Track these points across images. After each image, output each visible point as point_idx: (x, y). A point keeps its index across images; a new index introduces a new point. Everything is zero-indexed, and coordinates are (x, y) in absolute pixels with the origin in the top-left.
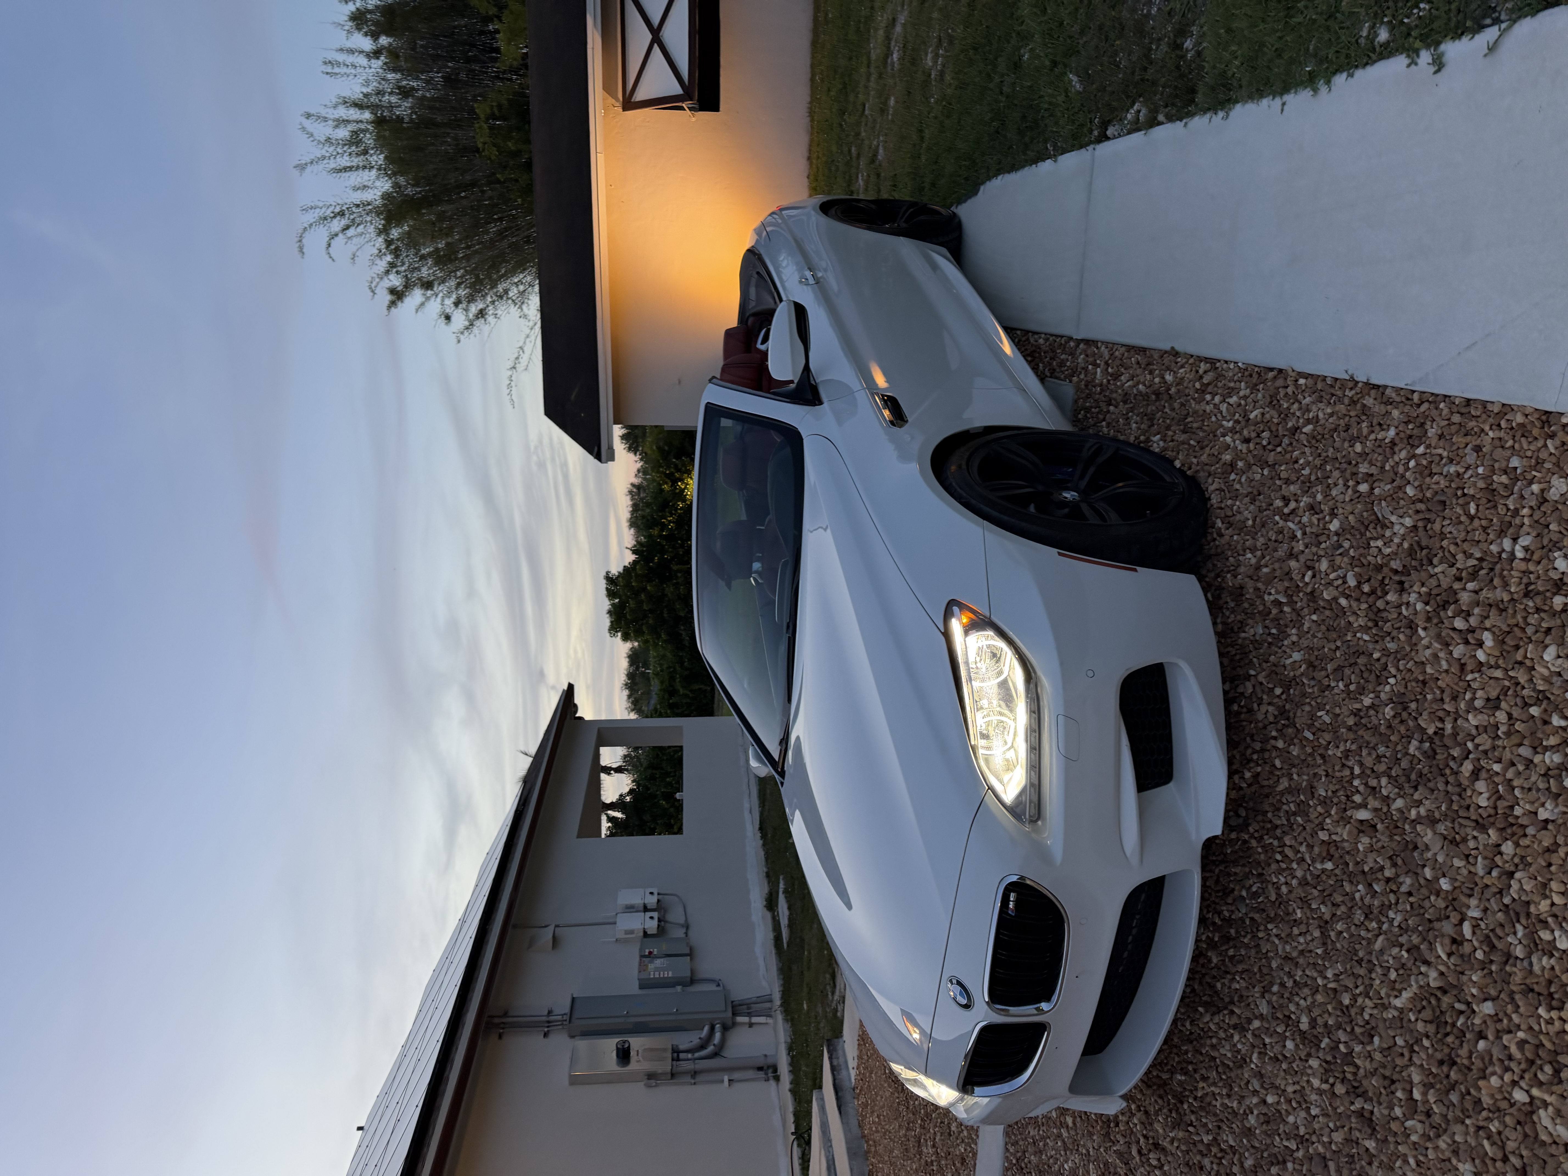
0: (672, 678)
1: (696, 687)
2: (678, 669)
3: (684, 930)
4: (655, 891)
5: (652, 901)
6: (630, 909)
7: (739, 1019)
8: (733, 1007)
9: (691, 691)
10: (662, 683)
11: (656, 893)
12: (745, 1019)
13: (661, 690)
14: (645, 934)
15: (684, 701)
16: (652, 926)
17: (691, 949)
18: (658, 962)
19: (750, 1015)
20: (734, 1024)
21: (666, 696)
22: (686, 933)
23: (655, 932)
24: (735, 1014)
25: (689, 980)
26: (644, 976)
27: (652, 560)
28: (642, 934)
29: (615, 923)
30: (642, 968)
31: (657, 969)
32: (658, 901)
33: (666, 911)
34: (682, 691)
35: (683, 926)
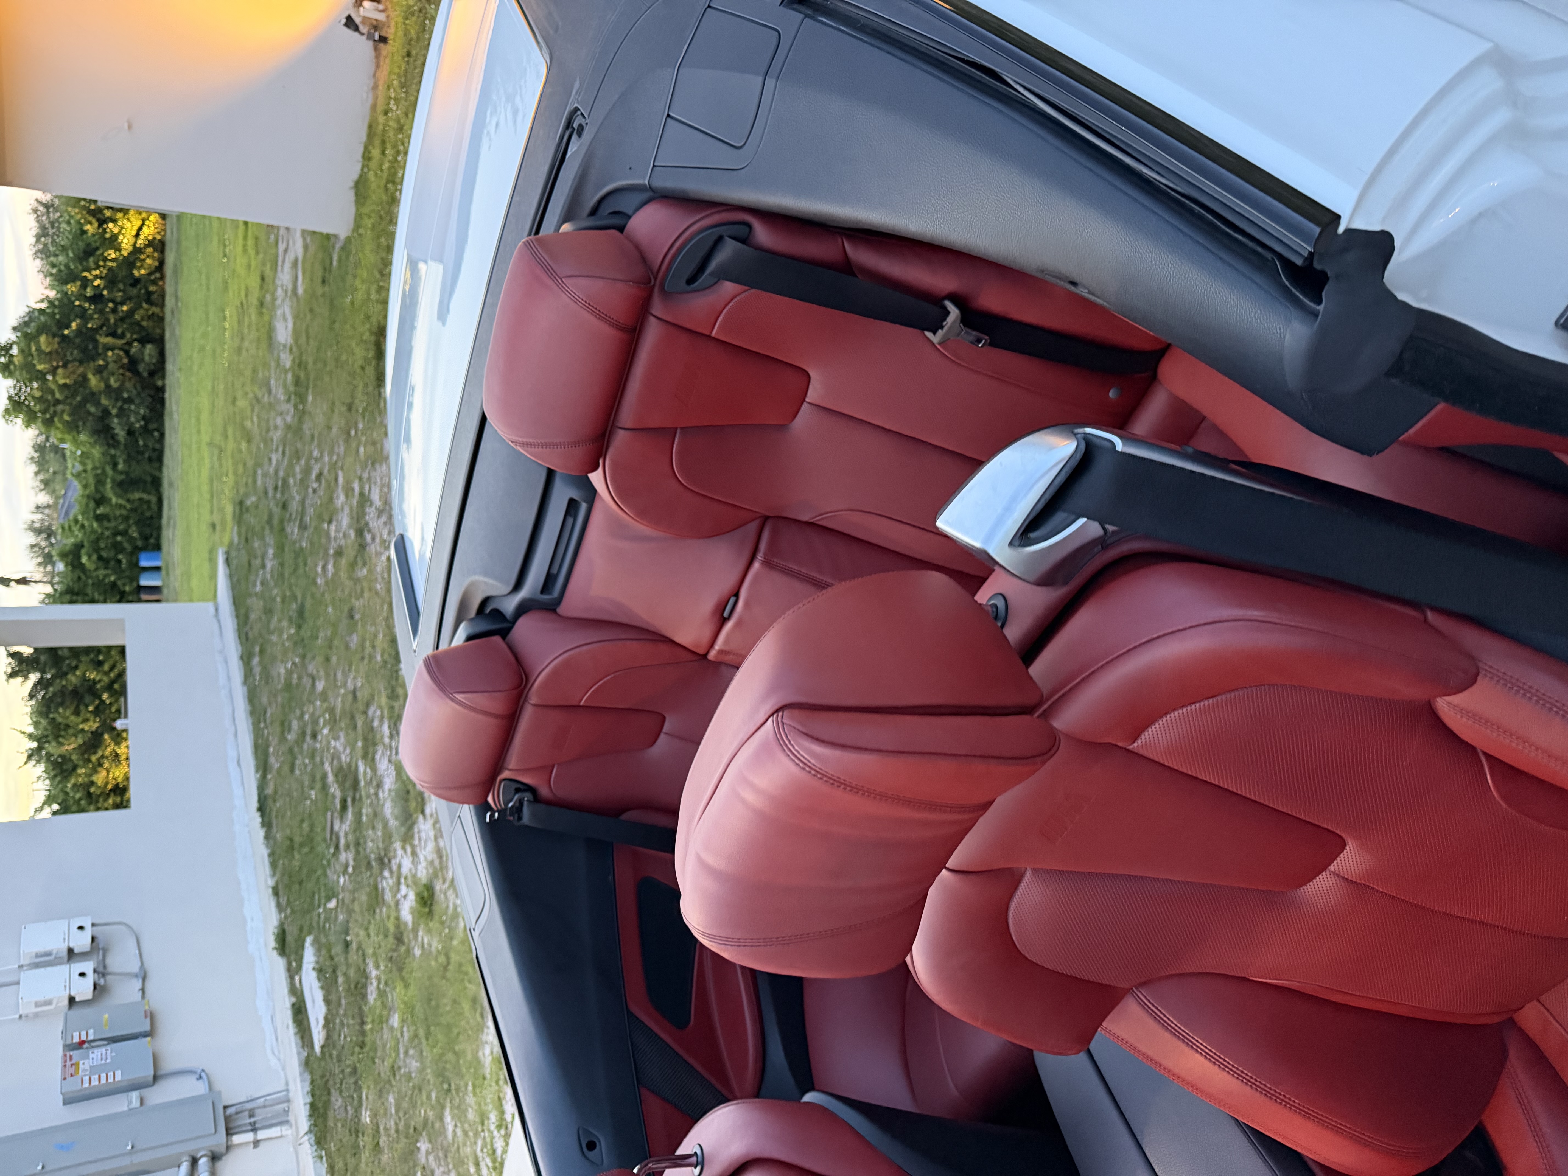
0: (100, 482)
1: (137, 495)
2: (110, 472)
3: (138, 984)
4: (87, 923)
5: (82, 942)
6: (44, 961)
7: (236, 1139)
8: (227, 1119)
9: (128, 501)
10: (85, 487)
11: (88, 926)
12: (249, 1137)
13: (83, 496)
14: (72, 1000)
15: (118, 513)
16: (84, 990)
17: (152, 1016)
18: (97, 1055)
19: (254, 1130)
20: (228, 1148)
21: (92, 505)
22: (143, 990)
23: (89, 996)
24: (229, 1133)
25: (151, 1079)
26: (73, 1085)
27: (68, 327)
28: (66, 1002)
29: (18, 983)
30: (70, 1068)
31: (94, 1069)
32: (93, 939)
33: (105, 951)
34: (114, 500)
35: (136, 976)
